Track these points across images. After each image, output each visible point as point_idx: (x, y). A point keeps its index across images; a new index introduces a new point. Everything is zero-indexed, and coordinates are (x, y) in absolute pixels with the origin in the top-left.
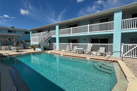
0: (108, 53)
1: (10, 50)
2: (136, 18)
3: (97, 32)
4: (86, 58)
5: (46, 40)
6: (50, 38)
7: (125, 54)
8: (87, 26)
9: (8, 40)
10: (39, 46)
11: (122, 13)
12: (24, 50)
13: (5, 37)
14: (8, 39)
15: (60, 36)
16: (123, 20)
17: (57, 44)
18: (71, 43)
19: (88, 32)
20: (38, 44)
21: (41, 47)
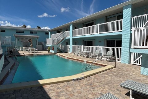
0: (118, 58)
1: (27, 51)
2: (146, 15)
3: (107, 32)
4: (83, 61)
5: (60, 42)
6: (65, 39)
7: (135, 60)
8: (97, 25)
9: (29, 42)
10: (53, 48)
11: (130, 8)
12: (39, 52)
13: (26, 38)
14: (29, 40)
15: (73, 38)
16: (132, 18)
17: (70, 46)
18: (83, 46)
19: (98, 33)
20: (51, 46)
21: (54, 49)
